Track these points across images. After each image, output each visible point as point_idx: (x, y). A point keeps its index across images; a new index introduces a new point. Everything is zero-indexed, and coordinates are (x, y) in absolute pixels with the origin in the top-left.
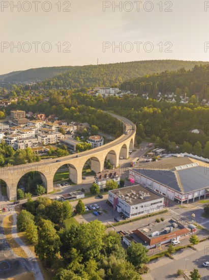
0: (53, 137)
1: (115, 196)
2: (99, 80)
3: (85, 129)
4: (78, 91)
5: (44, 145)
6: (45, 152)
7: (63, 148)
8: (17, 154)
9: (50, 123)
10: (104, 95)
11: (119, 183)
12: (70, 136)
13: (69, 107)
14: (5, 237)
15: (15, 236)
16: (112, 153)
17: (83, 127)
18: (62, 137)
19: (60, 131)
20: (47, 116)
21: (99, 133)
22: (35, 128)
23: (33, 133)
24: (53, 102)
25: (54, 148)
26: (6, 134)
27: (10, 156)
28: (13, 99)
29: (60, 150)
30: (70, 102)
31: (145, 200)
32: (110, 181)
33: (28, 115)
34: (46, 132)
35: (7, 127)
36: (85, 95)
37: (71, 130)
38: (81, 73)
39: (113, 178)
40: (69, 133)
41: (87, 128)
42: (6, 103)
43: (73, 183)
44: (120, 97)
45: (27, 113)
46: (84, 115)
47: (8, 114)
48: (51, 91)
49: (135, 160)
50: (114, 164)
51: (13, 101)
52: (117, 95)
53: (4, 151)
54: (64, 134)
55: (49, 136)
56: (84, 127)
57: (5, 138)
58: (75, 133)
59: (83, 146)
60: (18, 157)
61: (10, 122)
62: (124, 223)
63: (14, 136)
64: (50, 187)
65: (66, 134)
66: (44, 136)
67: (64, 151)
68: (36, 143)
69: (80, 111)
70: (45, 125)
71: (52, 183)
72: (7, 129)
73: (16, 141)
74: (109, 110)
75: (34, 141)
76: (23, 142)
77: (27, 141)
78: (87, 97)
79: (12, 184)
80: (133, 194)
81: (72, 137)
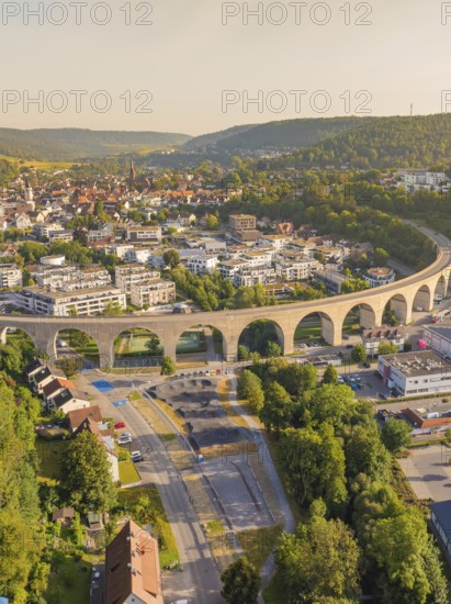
0: (303, 268)
1: (387, 364)
2: (411, 151)
3: (364, 255)
4: (362, 177)
5: (286, 282)
6: (287, 292)
7: (318, 288)
8: (240, 293)
9: (300, 241)
10: (412, 187)
11: (402, 348)
12: (334, 267)
13: (338, 210)
14: (220, 403)
15: (234, 403)
16: (400, 299)
17: (360, 250)
18: (319, 267)
19: (317, 256)
20: (296, 227)
21: (390, 263)
22: (272, 248)
23: (269, 258)
24: (309, 198)
25: (302, 287)
26: (220, 258)
27: (227, 297)
28: (235, 189)
29: (312, 290)
30: (342, 201)
31: (434, 371)
32: (387, 342)
33: (262, 224)
34: (292, 259)
35: (223, 245)
36: (374, 186)
37: (338, 255)
38: (373, 134)
39: (392, 338)
40: (333, 261)
41: (369, 254)
42: (222, 199)
43: (327, 344)
44: (441, 193)
45: (259, 218)
46: (366, 228)
47: (224, 219)
48: (308, 173)
49: (442, 314)
50: (401, 319)
51: (233, 194)
52: (437, 188)
53: (218, 287)
54: (323, 262)
55: (296, 266)
56: (363, 251)
57: (219, 265)
58: (344, 261)
59: (353, 286)
60: (240, 299)
61: (228, 235)
62: (393, 402)
63: (234, 263)
64: (289, 346)
65: (328, 262)
66: (287, 264)
67: (317, 292)
68: (271, 278)
69: (359, 219)
70: (290, 244)
71: (292, 340)
72: (222, 250)
73: (239, 272)
74: (415, 218)
75: (269, 273)
76: (249, 274)
77: (257, 272)
78: (376, 191)
79: (232, 337)
80: (416, 363)
81: (339, 268)
